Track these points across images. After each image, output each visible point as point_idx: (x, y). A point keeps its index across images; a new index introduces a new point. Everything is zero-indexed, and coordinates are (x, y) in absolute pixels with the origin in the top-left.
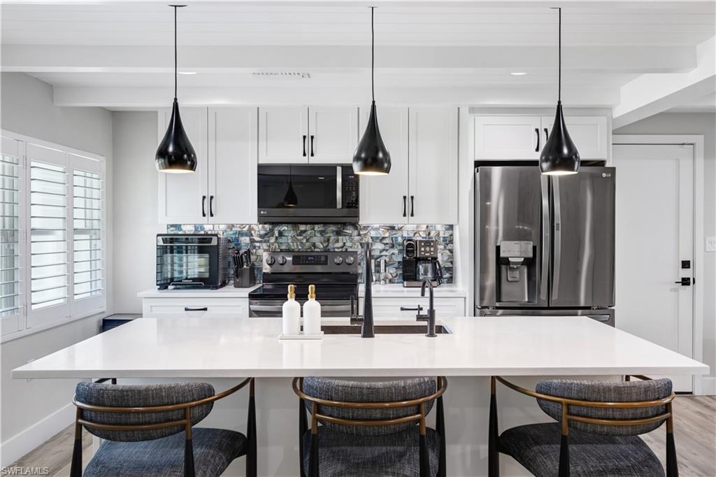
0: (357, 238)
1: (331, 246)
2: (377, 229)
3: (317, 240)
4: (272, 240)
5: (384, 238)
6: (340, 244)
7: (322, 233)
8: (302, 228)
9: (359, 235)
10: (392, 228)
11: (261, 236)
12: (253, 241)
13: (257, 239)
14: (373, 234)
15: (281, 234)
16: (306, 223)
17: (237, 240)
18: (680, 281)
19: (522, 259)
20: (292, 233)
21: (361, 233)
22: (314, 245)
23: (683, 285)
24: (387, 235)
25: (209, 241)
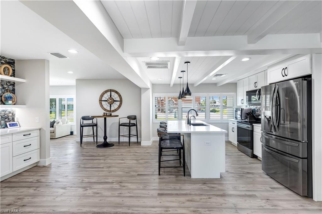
19: (269, 117)
25: (240, 109)
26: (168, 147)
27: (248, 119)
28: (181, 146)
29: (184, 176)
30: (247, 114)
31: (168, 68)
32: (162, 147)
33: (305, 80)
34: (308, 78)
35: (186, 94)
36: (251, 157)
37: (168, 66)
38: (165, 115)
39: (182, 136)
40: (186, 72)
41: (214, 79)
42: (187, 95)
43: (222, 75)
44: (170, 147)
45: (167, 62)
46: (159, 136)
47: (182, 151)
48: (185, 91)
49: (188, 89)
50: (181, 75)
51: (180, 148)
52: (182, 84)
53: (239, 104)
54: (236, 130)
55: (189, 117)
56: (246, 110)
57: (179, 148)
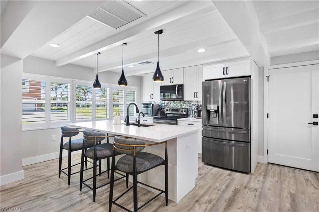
0: (188, 105)
1: (182, 107)
2: (194, 102)
3: (179, 105)
4: (169, 105)
5: (195, 105)
6: (184, 106)
7: (180, 103)
8: (175, 102)
9: (189, 104)
10: (198, 102)
11: (167, 104)
12: (165, 105)
13: (166, 105)
14: (192, 103)
15: (171, 103)
16: (176, 100)
17: (162, 105)
18: (313, 123)
19: (214, 110)
20: (173, 103)
21: (190, 103)
22: (178, 106)
23: (314, 125)
24: (196, 104)
25: (150, 105)
30: (158, 109)
38: (44, 116)
56: (155, 105)
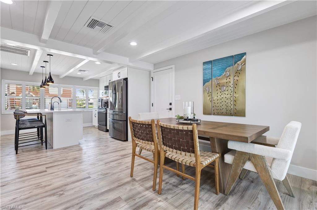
18: (169, 109)
25: (101, 100)
26: (29, 127)
27: (106, 106)
28: (42, 125)
29: (46, 149)
30: (105, 103)
31: (27, 55)
32: (21, 127)
33: (125, 80)
34: (126, 80)
35: (48, 82)
36: (106, 132)
37: (27, 54)
39: (44, 116)
40: (49, 62)
41: (79, 73)
42: (50, 82)
43: (85, 71)
44: (30, 127)
45: (27, 50)
46: (15, 118)
47: (44, 128)
48: (48, 79)
49: (50, 78)
50: (44, 64)
51: (42, 126)
52: (44, 74)
53: (101, 96)
54: (97, 116)
55: (52, 103)
56: (105, 100)
57: (40, 126)
